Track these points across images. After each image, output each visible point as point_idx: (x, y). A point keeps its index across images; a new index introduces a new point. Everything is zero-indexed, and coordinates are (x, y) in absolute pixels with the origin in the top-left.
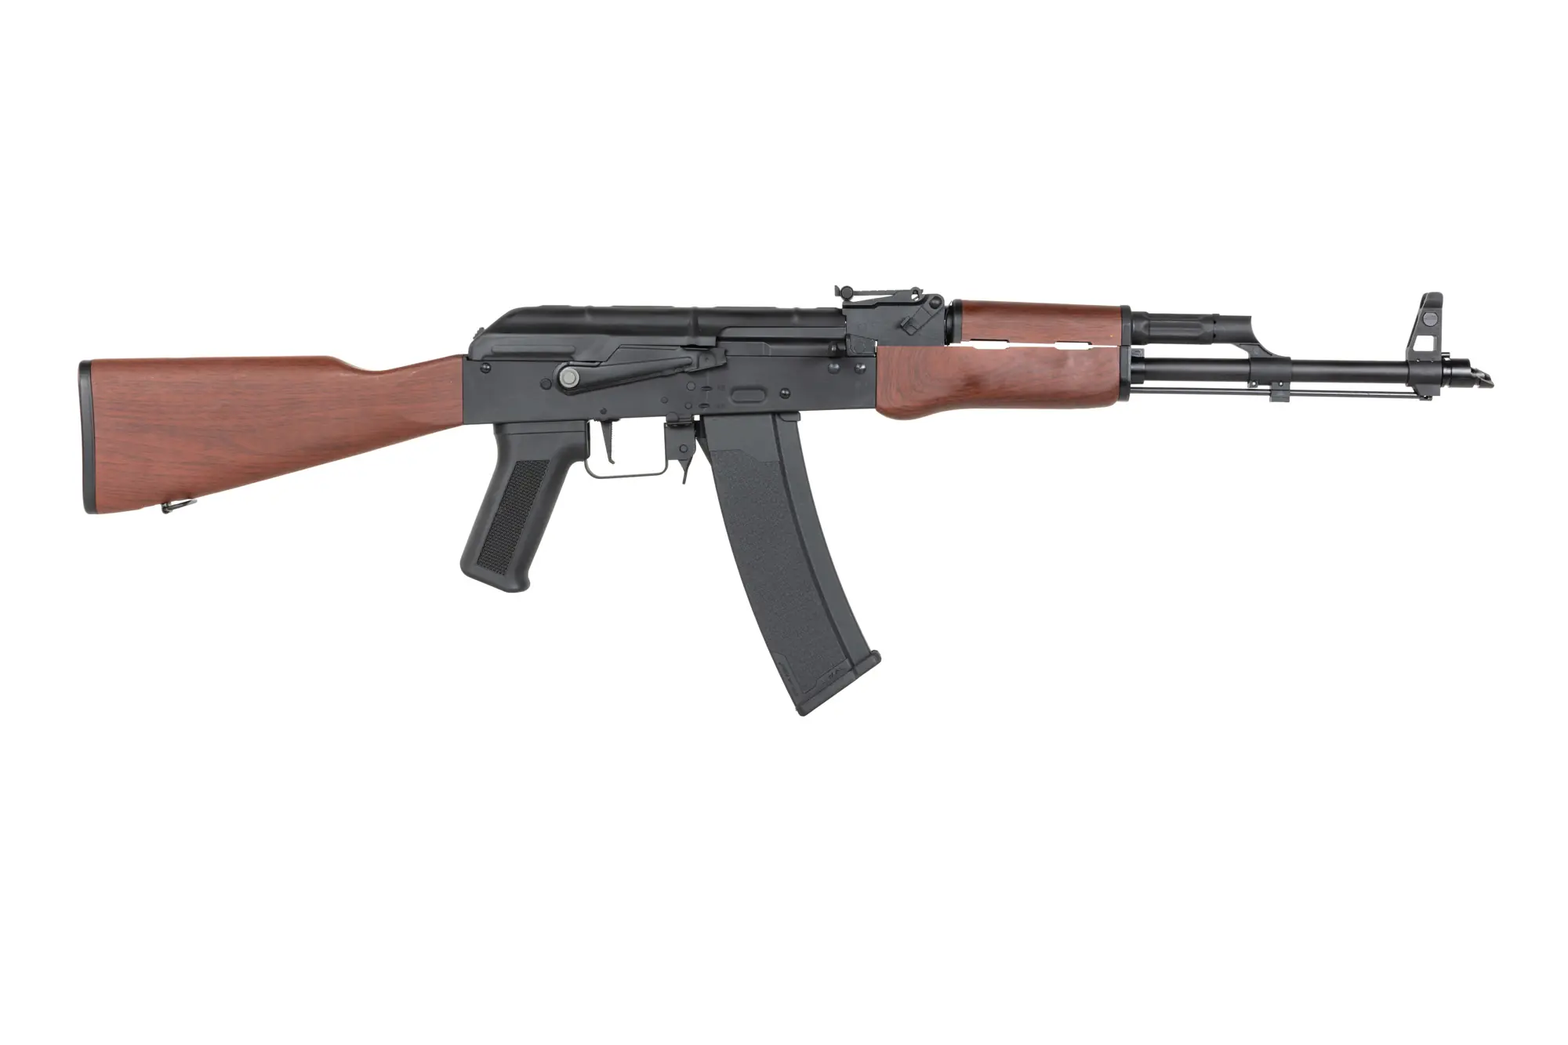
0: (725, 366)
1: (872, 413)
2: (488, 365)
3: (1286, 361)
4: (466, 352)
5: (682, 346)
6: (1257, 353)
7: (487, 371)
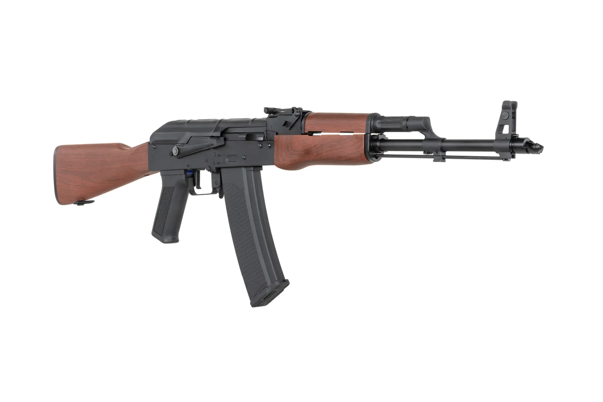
0: (224, 145)
1: (274, 167)
2: (155, 146)
3: (443, 140)
4: (149, 141)
5: (210, 137)
6: (429, 136)
7: (155, 148)
